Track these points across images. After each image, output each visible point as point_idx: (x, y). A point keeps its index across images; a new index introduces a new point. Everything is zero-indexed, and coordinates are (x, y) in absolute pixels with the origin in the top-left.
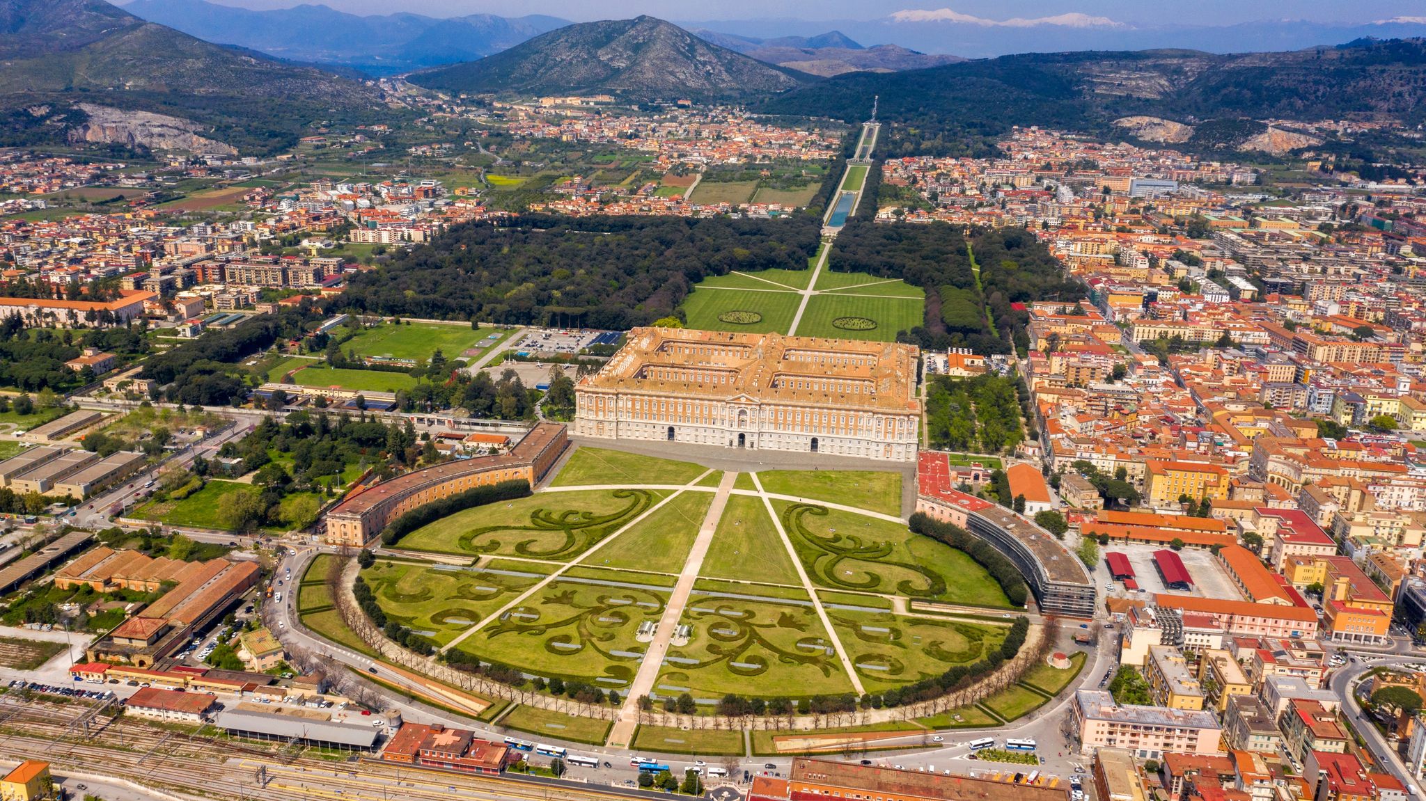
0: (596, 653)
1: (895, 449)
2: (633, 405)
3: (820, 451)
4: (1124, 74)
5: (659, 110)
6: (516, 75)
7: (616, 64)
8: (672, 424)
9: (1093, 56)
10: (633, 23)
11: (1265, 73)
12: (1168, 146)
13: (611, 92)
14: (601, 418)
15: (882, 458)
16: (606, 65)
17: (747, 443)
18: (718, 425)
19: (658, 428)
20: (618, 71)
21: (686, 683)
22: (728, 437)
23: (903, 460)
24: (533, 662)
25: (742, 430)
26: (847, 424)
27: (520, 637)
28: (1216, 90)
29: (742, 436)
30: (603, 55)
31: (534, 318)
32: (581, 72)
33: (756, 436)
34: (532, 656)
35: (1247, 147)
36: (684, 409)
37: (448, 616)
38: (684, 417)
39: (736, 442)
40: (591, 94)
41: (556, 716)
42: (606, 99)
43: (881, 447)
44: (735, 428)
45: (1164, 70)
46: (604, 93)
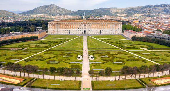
0: (65, 63)
1: (118, 31)
2: (61, 26)
3: (101, 33)
4: (115, 10)
5: (54, 15)
6: (34, 12)
7: (48, 10)
8: (69, 30)
9: (111, 8)
10: (50, 5)
11: (132, 9)
12: (124, 16)
13: (48, 13)
14: (54, 29)
15: (115, 34)
16: (47, 10)
17: (86, 33)
18: (80, 29)
19: (67, 31)
20: (48, 11)
21: (101, 68)
22: (82, 31)
23: (119, 34)
24: (42, 67)
25: (85, 30)
26: (107, 27)
27: (37, 61)
28: (127, 11)
29: (85, 31)
30: (46, 9)
31: (38, 25)
32: (43, 11)
33: (88, 31)
34: (42, 65)
35: (134, 16)
36: (72, 26)
37: (11, 59)
38: (72, 28)
39: (84, 33)
40: (45, 14)
41: (54, 81)
42: (47, 14)
43: (115, 31)
44: (83, 29)
45: (120, 9)
46: (47, 13)
